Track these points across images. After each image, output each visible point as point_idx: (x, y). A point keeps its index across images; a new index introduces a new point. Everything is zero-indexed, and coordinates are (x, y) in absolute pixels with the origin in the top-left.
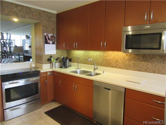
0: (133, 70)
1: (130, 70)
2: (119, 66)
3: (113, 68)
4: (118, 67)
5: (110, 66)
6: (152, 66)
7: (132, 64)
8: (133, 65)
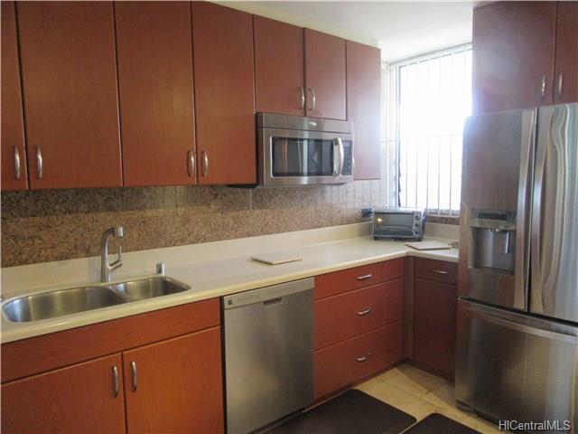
0: (236, 237)
1: (228, 238)
2: (196, 233)
3: (175, 245)
4: (191, 238)
5: (163, 243)
6: (273, 218)
7: (232, 221)
8: (236, 223)
